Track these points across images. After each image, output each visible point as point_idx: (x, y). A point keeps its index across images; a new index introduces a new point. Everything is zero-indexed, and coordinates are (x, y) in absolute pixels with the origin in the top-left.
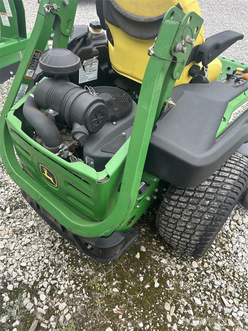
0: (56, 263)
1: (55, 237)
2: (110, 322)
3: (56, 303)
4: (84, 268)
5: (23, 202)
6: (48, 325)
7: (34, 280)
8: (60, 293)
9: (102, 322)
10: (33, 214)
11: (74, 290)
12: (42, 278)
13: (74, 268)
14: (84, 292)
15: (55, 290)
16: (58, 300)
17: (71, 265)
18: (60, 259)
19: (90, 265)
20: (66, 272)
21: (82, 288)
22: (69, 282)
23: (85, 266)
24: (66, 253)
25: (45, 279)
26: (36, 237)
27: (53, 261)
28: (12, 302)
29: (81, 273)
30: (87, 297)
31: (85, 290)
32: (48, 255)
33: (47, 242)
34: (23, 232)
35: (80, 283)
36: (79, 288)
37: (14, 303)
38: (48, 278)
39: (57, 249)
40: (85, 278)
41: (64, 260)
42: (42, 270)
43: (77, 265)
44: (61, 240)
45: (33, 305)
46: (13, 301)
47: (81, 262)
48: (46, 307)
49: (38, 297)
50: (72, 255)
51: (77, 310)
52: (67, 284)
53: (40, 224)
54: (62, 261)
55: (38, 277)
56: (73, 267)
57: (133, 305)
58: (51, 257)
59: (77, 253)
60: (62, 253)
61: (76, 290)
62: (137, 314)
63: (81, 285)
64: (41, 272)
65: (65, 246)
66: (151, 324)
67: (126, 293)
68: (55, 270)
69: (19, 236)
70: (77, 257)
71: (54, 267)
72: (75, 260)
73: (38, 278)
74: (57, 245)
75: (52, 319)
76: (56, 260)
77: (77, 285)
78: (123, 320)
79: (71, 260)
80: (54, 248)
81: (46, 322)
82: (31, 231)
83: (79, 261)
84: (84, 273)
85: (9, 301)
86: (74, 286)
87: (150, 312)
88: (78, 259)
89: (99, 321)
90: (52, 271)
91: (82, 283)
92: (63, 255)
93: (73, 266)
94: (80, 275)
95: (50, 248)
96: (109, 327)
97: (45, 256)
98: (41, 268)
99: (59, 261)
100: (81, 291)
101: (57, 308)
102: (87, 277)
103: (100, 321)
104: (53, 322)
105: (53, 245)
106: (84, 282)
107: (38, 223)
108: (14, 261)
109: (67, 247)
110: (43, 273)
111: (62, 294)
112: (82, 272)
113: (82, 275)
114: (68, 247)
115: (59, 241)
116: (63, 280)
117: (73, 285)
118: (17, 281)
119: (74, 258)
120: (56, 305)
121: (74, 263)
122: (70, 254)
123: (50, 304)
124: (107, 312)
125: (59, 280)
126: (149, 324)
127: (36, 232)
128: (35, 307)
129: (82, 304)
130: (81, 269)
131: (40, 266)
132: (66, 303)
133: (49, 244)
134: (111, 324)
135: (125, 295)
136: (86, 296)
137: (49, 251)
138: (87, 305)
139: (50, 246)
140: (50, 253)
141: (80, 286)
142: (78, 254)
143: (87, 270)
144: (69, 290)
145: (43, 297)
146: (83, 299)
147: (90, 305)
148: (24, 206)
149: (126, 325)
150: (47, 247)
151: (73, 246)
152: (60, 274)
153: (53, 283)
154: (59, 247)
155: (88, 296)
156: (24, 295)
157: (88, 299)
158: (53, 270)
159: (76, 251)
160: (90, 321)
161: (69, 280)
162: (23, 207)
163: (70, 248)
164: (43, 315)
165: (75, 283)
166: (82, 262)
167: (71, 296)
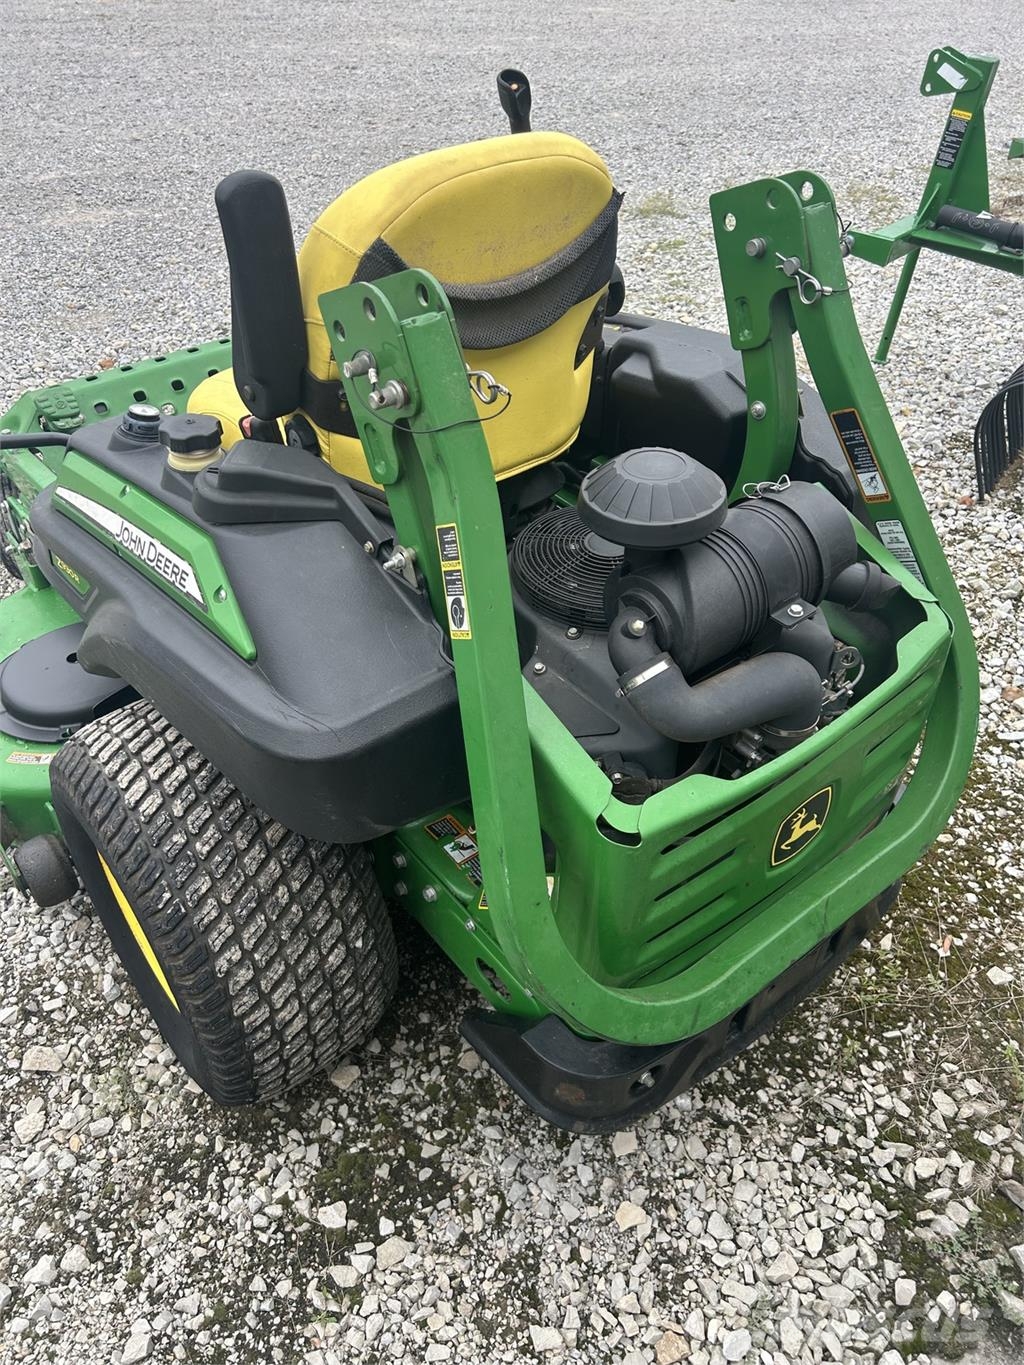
0: (799, 1121)
1: (699, 1119)
2: (975, 969)
3: (934, 1127)
4: (817, 1028)
5: (508, 1263)
6: (1005, 1154)
7: (866, 1202)
8: (904, 1111)
9: (975, 991)
10: (577, 1214)
11: (890, 1066)
12: (858, 1169)
13: (817, 1058)
14: (897, 1033)
15: (897, 1127)
16: (924, 1121)
17: (806, 1069)
18: (788, 1105)
19: (807, 1008)
20: (834, 1084)
21: (881, 1040)
22: (866, 1078)
23: (811, 1025)
24: (764, 1084)
25: (864, 1160)
26: (700, 1193)
27: (794, 1129)
28: (954, 1280)
29: (835, 1039)
30: (910, 1025)
31: (888, 1030)
32: (774, 1148)
33: (719, 1148)
34: (669, 1253)
35: (865, 1045)
36: (883, 1050)
37: (956, 1272)
38: (857, 1149)
39: (750, 1114)
40: (851, 1027)
41: (790, 1093)
42: (830, 1170)
43: (809, 1049)
44: (711, 1097)
45: (951, 1203)
46: (951, 1277)
47: (797, 1036)
48: (954, 1158)
49: (923, 1185)
50: (771, 1062)
51: (951, 1058)
52: (873, 1085)
53: (638, 1174)
54: (794, 1098)
55: (854, 1186)
56: (815, 1061)
57: (922, 907)
58: (781, 1137)
59: (762, 1045)
60: (762, 1096)
61: (891, 1057)
62: (944, 904)
63: (873, 1042)
64: (836, 1176)
65: (736, 1087)
66: (965, 877)
67: (891, 918)
68: (828, 1122)
69: (689, 1269)
70: (779, 1045)
71: (819, 1127)
72: (787, 1055)
73: (860, 1184)
74: (730, 1111)
75: (984, 1138)
76: (791, 1119)
77: (874, 1054)
78: (965, 936)
79: (788, 1069)
80: (745, 1122)
81: (995, 1158)
82: (672, 1213)
83: (793, 1040)
84: (832, 1031)
85: (953, 1292)
86: (879, 1065)
87: (936, 874)
88: (785, 1043)
89: (973, 1000)
90: (833, 1136)
91: (867, 1038)
92: (772, 1092)
93: (810, 1063)
94: (843, 1042)
95: (746, 1139)
96: (988, 974)
97: (775, 1160)
98: (821, 1177)
99: (794, 1108)
100: (891, 1043)
101: (951, 1122)
102: (846, 1022)
103: (974, 996)
104: (994, 1135)
105: (732, 1127)
106: (862, 1031)
107: (632, 1185)
108: (803, 1283)
109: (739, 1078)
110: (841, 1168)
111: (907, 1103)
112: (829, 1036)
113: (840, 1035)
114: (739, 1073)
115: (717, 1104)
116: (862, 1099)
117: (875, 1066)
118: (879, 1268)
119: (782, 1057)
120: (942, 1125)
121: (798, 1057)
122: (767, 1070)
123: (941, 1145)
124: (950, 975)
125: (861, 1111)
126: (967, 881)
127: (674, 1193)
128: (958, 1193)
129: (933, 1042)
130: (821, 1036)
131: (816, 1180)
132: (935, 1090)
133: (730, 1141)
134: (978, 968)
135: (897, 921)
136: (909, 1029)
137: (757, 1141)
138: (934, 1027)
139: (738, 1137)
140: (764, 1138)
141: (876, 1046)
142: (767, 1043)
143: (824, 1019)
144: (894, 1081)
145: (925, 1167)
146: (917, 1038)
147: (932, 1019)
148: (527, 1256)
149: (975, 934)
150: (743, 1148)
151: (737, 1058)
152: (842, 1105)
153: (876, 1133)
154: (740, 1104)
155: (906, 1024)
156: (927, 1234)
157: (916, 1022)
158: (830, 1130)
159: (755, 1049)
160: (978, 1023)
161: (860, 1080)
162: (531, 1261)
163: (742, 1067)
164: (979, 1168)
165: (868, 1062)
166: (795, 1031)
167: (909, 1076)
